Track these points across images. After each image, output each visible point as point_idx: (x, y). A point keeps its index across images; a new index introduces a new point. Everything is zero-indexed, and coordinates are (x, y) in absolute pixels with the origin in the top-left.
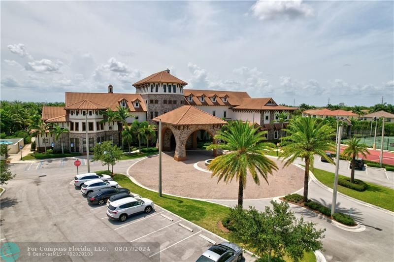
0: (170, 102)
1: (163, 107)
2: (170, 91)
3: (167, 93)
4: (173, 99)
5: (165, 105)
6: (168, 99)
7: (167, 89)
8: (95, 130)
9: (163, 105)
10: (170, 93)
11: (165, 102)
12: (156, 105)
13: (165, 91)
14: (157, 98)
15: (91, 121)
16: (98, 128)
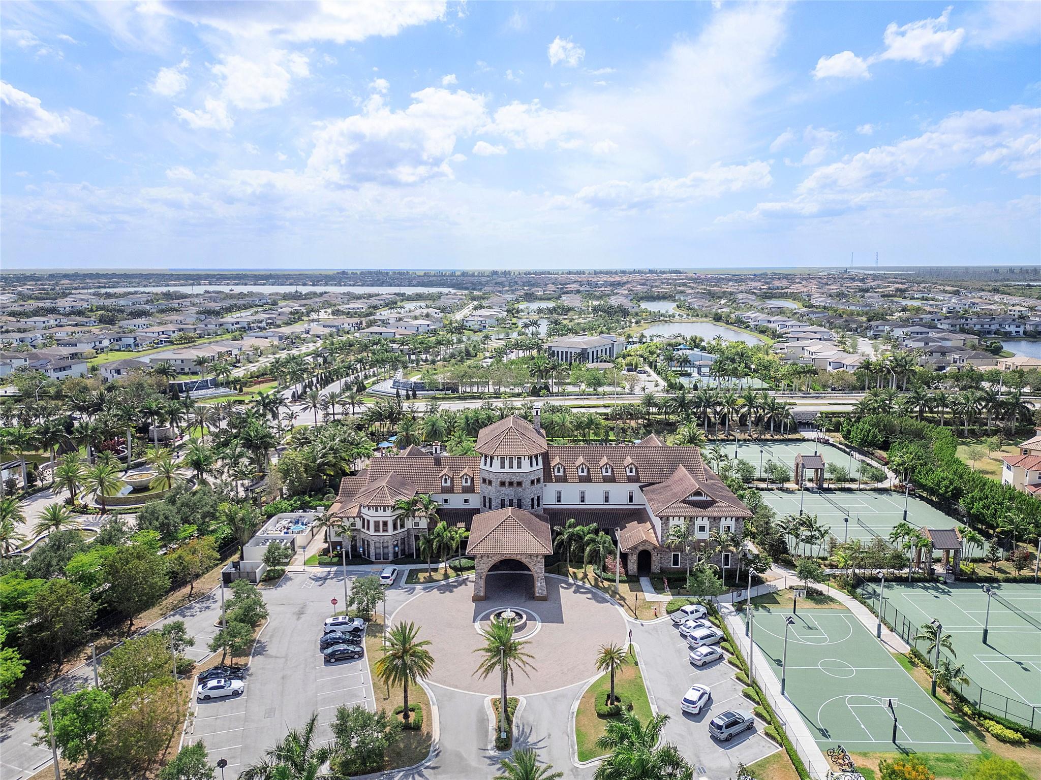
0: (511, 484)
2: (511, 467)
3: (507, 469)
4: (515, 480)
5: (503, 488)
6: (508, 480)
8: (391, 531)
9: (499, 489)
10: (511, 470)
11: (503, 484)
13: (503, 467)
14: (492, 478)
15: (385, 519)
16: (395, 528)
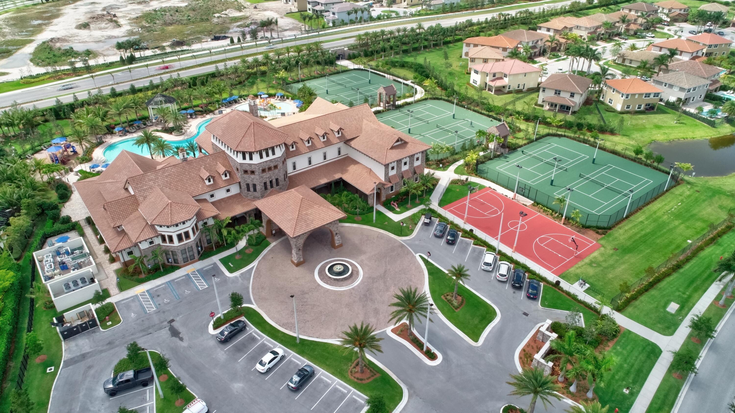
0: (270, 169)
1: (262, 177)
2: (268, 155)
3: (265, 159)
4: (272, 165)
5: (265, 174)
6: (267, 167)
7: (264, 154)
8: (192, 237)
9: (261, 175)
10: (268, 159)
11: (264, 171)
12: (253, 176)
13: (261, 157)
14: (253, 168)
16: (194, 233)
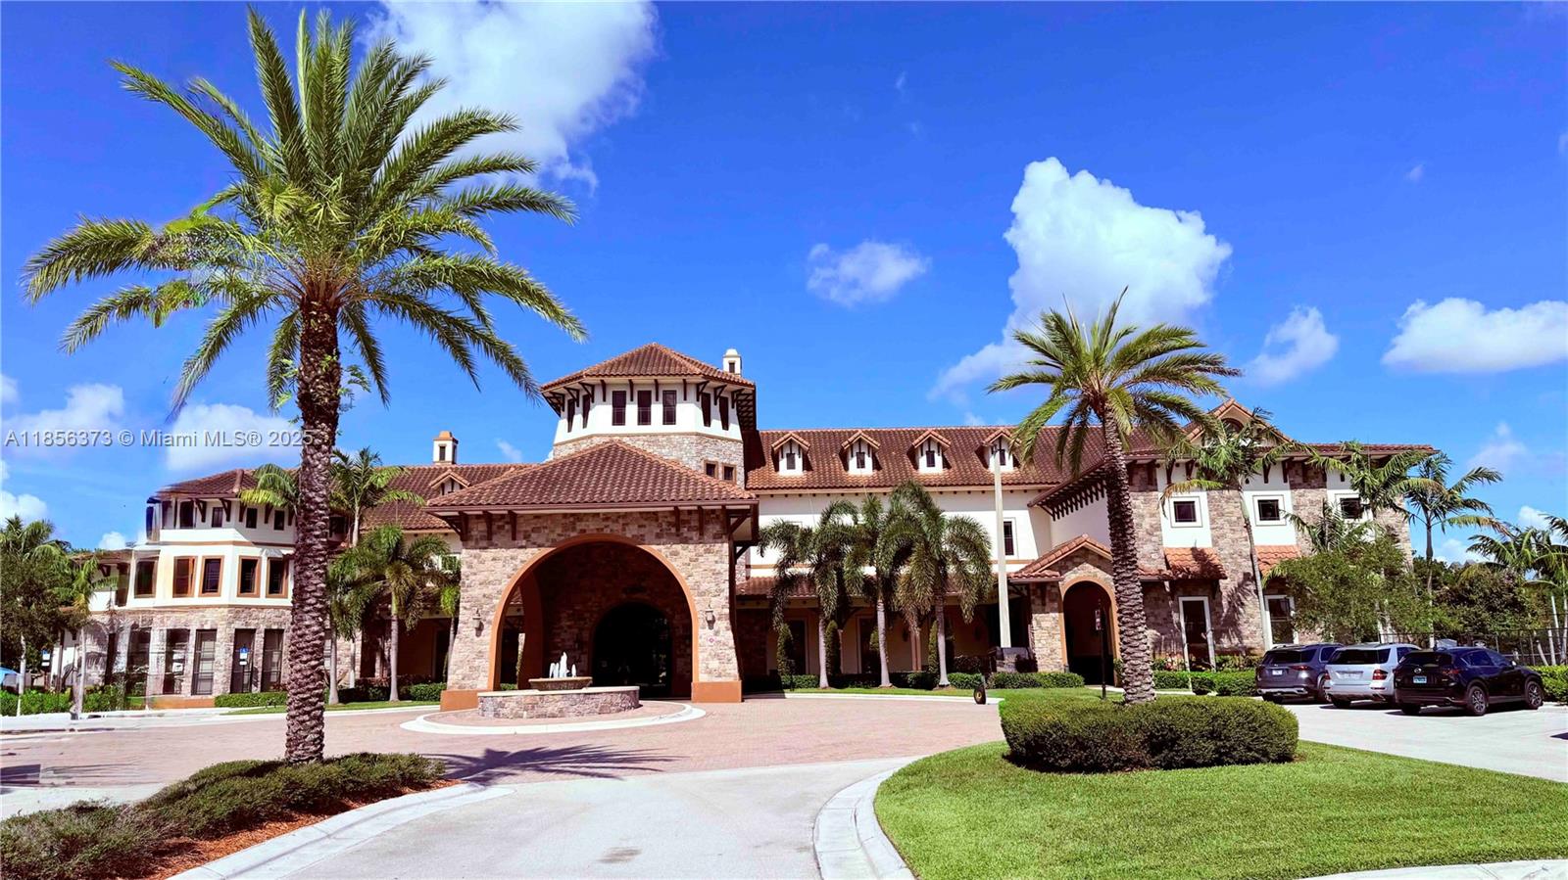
2: (644, 418)
3: (632, 426)
7: (632, 410)
10: (643, 429)
13: (619, 419)
15: (213, 552)
16: (246, 586)
